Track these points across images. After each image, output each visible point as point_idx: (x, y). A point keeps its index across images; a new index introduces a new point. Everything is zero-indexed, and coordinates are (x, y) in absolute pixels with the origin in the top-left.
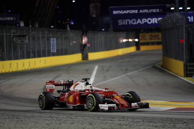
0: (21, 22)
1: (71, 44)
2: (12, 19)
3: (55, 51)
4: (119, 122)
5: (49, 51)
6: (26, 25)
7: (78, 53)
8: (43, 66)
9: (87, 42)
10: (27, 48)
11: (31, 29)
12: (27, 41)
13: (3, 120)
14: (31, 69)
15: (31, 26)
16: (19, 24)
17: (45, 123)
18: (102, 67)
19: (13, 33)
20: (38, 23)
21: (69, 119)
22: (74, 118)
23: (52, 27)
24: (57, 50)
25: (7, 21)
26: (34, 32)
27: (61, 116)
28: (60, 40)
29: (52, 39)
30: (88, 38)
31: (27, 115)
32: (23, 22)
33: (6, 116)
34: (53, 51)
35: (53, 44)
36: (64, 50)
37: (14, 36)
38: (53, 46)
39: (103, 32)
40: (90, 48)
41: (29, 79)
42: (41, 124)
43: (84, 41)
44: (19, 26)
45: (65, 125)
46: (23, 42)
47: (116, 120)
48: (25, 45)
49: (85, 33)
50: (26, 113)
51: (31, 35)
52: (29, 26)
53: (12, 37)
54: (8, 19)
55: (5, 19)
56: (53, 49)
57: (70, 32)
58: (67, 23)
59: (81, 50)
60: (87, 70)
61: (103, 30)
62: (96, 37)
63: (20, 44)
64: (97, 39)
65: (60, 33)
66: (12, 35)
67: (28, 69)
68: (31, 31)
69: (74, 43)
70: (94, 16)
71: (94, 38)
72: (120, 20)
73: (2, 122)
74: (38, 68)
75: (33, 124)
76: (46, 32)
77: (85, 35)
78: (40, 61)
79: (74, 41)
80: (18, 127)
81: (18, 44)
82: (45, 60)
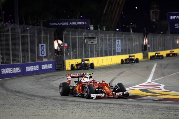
0: (91, 26)
1: (134, 45)
2: (83, 23)
3: (120, 51)
4: (175, 113)
5: (115, 51)
6: (96, 28)
7: (140, 52)
8: (109, 64)
9: (147, 43)
10: (96, 48)
11: (99, 32)
12: (96, 42)
13: (75, 110)
14: (99, 66)
15: (99, 29)
16: (90, 28)
17: (110, 113)
18: (161, 64)
19: (84, 36)
20: (105, 27)
21: (131, 110)
22: (136, 109)
23: (117, 30)
24: (122, 50)
25: (79, 25)
26: (102, 35)
27: (124, 107)
28: (124, 41)
29: (117, 40)
30: (148, 39)
31: (95, 105)
32: (93, 26)
33: (78, 106)
34: (118, 50)
35: (118, 45)
36: (127, 50)
37: (86, 38)
38: (118, 47)
39: (161, 35)
40: (150, 48)
41: (97, 75)
42: (107, 114)
43: (145, 42)
44: (90, 29)
45: (127, 115)
46: (93, 43)
47: (171, 111)
48: (94, 46)
49: (145, 35)
50: (95, 104)
51: (99, 37)
52: (98, 30)
53: (83, 38)
54: (81, 23)
55: (78, 23)
56: (118, 49)
57: (133, 34)
58: (130, 26)
59: (142, 50)
60: (147, 67)
61: (162, 32)
62: (155, 38)
63: (90, 45)
64: (156, 40)
65: (124, 35)
66: (83, 37)
67: (97, 66)
68: (99, 34)
69: (136, 44)
70: (154, 20)
71: (154, 39)
72: (177, 24)
73: (74, 112)
74: (105, 65)
75: (101, 113)
76: (113, 35)
77: (146, 37)
78: (107, 59)
79: (136, 42)
80: (88, 116)
81: (89, 45)
82: (111, 58)
